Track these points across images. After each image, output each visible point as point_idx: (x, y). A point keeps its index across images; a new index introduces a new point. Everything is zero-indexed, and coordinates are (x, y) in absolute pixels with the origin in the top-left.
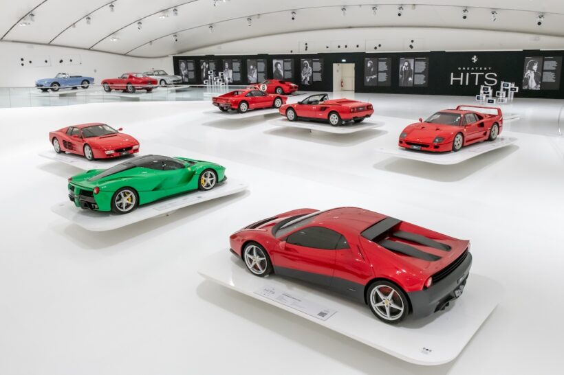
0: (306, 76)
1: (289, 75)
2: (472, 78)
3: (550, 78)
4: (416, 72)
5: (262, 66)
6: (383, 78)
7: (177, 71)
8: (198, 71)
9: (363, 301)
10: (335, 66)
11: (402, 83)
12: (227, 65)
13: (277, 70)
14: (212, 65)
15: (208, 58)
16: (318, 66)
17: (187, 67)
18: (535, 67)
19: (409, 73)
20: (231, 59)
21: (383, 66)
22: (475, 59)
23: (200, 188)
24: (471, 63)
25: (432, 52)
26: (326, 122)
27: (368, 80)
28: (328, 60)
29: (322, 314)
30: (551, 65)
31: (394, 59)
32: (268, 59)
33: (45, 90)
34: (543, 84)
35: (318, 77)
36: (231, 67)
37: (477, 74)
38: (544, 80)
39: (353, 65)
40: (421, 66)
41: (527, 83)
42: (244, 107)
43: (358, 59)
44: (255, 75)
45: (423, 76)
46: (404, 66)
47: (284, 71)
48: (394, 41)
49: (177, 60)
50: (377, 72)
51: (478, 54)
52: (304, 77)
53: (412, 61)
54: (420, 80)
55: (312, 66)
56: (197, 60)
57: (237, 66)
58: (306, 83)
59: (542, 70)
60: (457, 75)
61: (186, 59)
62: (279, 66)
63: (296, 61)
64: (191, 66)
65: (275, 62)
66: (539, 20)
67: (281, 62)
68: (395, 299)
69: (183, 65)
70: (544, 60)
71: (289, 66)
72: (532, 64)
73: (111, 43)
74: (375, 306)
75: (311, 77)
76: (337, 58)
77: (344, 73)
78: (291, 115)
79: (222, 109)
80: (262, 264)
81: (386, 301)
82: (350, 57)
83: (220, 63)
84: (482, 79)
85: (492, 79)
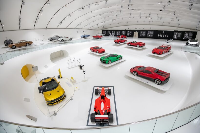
0: (128, 34)
1: (125, 34)
2: (163, 36)
3: (179, 36)
4: (151, 34)
5: (119, 32)
6: (144, 35)
7: (103, 33)
8: (107, 33)
9: (154, 81)
10: (134, 32)
11: (148, 36)
13: (122, 33)
14: (110, 32)
16: (131, 32)
18: (176, 34)
19: (150, 34)
20: (113, 31)
21: (144, 33)
22: (164, 32)
23: (119, 60)
24: (163, 33)
25: (155, 30)
26: (136, 46)
27: (141, 35)
28: (133, 31)
29: (147, 82)
30: (180, 34)
31: (147, 31)
32: (121, 31)
33: (82, 38)
34: (177, 37)
35: (131, 35)
36: (113, 32)
37: (164, 35)
38: (178, 37)
39: (138, 32)
40: (152, 33)
41: (174, 37)
42: (120, 42)
43: (139, 31)
44: (118, 34)
45: (152, 35)
46: (149, 33)
47: (124, 33)
48: (147, 28)
49: (103, 31)
50: (143, 34)
51: (164, 31)
53: (150, 32)
54: (152, 36)
55: (129, 32)
57: (114, 32)
58: (128, 36)
59: (178, 35)
60: (160, 35)
61: (105, 31)
62: (123, 32)
63: (126, 31)
64: (106, 32)
65: (122, 31)
66: (178, 25)
67: (123, 31)
69: (104, 32)
70: (178, 33)
71: (125, 32)
72: (176, 33)
73: (92, 28)
74: (156, 82)
75: (129, 35)
76: (135, 31)
77: (136, 34)
78: (129, 44)
79: (116, 43)
80: (136, 74)
81: (158, 82)
82: (138, 31)
83: (111, 31)
84: (165, 36)
85: (167, 36)
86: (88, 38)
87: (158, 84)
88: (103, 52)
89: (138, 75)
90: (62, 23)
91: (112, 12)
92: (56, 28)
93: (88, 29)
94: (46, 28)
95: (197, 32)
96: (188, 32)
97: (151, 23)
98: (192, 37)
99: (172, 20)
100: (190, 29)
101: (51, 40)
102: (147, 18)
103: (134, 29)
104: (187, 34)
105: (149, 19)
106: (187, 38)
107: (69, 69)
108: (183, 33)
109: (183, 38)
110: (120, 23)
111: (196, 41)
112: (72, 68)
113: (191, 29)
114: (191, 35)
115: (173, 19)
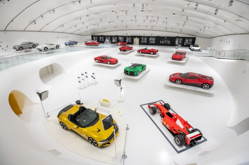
0: (127, 40)
1: (123, 41)
2: (165, 42)
4: (153, 41)
5: (116, 38)
6: (145, 42)
8: (98, 39)
9: (202, 87)
10: (134, 39)
11: (150, 43)
12: (107, 38)
13: (120, 39)
14: (103, 38)
15: (102, 36)
16: (130, 39)
17: (95, 38)
18: (178, 40)
19: (151, 41)
20: (108, 36)
21: (146, 39)
22: (166, 38)
23: (144, 70)
24: (165, 39)
25: (157, 36)
27: (142, 42)
28: (133, 37)
29: (196, 89)
30: (181, 40)
31: (148, 38)
32: (118, 37)
35: (130, 41)
36: (108, 38)
39: (139, 39)
40: (154, 39)
41: (176, 43)
42: (127, 50)
43: (140, 37)
44: (114, 40)
46: (150, 39)
47: (122, 39)
48: (148, 33)
49: (92, 36)
50: (144, 40)
52: (127, 41)
53: (152, 38)
54: (154, 42)
56: (98, 37)
57: (109, 38)
59: (179, 41)
60: (162, 41)
62: (120, 38)
63: (125, 37)
65: (119, 37)
66: (181, 31)
67: (121, 37)
68: (206, 85)
69: (94, 37)
71: (123, 38)
74: (203, 87)
75: (128, 41)
76: (135, 37)
77: (136, 40)
78: (140, 52)
79: (121, 50)
80: (180, 83)
81: (206, 86)
82: (138, 37)
83: (105, 37)
84: (167, 42)
85: (169, 42)
86: (75, 45)
87: (206, 88)
88: (116, 62)
89: (182, 84)
90: (36, 22)
91: (116, 12)
92: (23, 30)
93: (71, 34)
94: (5, 30)
95: (196, 38)
96: (189, 38)
97: (154, 28)
98: (191, 43)
99: (177, 25)
100: (189, 35)
101: (21, 48)
102: (152, 22)
103: (133, 35)
104: (187, 40)
105: (154, 24)
106: (188, 43)
107: (82, 89)
108: (184, 39)
109: (184, 44)
110: (117, 26)
111: (198, 46)
112: (85, 88)
113: (191, 35)
114: (191, 40)
115: (179, 24)
